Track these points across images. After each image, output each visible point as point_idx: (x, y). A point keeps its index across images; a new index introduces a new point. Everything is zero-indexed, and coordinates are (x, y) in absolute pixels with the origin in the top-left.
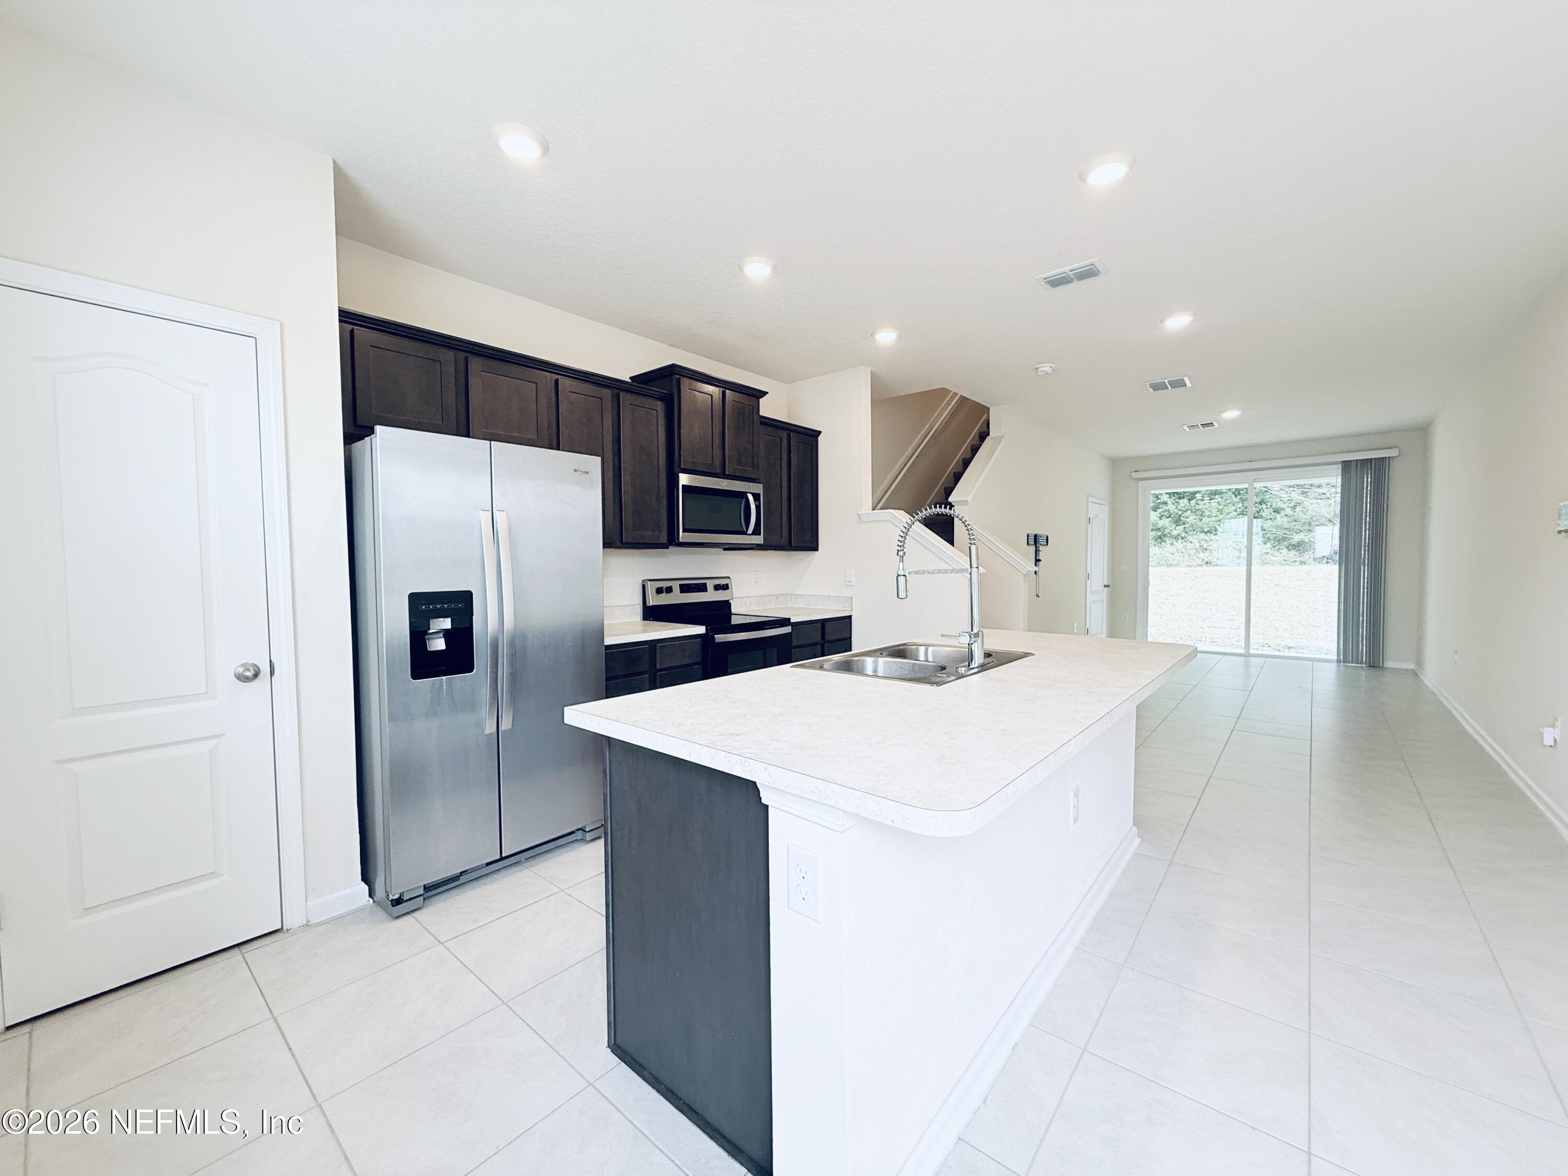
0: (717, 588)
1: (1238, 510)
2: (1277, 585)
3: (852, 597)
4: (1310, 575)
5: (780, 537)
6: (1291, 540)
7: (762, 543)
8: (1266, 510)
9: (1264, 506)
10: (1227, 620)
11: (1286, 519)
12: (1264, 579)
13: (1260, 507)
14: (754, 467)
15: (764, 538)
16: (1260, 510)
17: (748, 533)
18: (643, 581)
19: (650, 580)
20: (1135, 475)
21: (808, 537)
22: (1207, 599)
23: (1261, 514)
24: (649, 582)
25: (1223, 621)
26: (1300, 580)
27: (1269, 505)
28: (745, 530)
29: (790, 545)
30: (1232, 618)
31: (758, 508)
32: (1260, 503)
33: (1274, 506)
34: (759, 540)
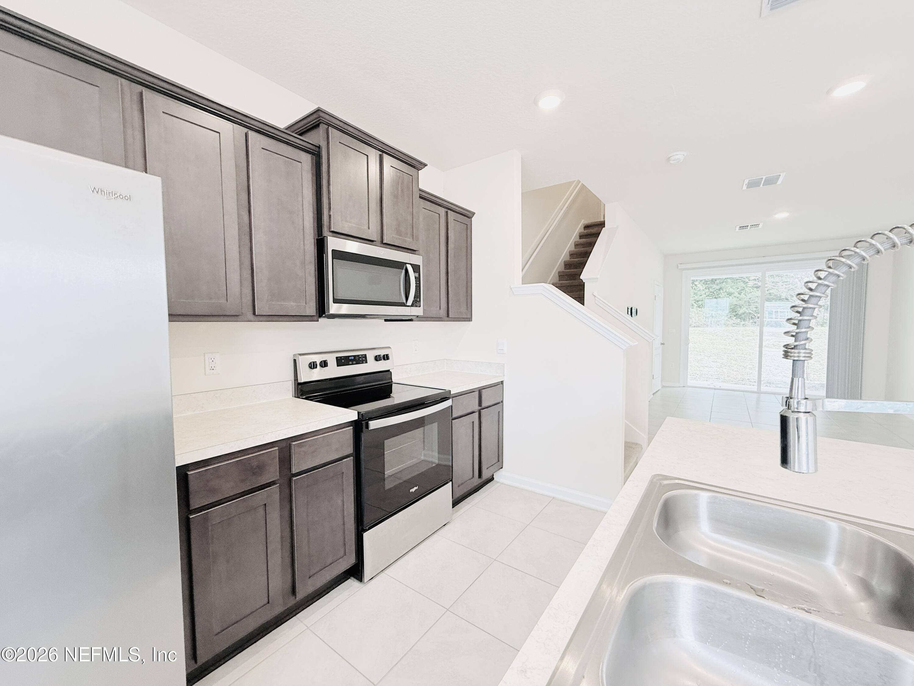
0: (377, 358)
1: (707, 293)
2: (736, 339)
3: (504, 364)
4: (754, 333)
5: (438, 308)
6: (737, 312)
7: (422, 314)
8: (722, 293)
9: (722, 291)
10: (712, 362)
11: (735, 299)
12: (727, 335)
13: (719, 292)
14: (413, 238)
15: (424, 310)
16: (719, 294)
17: (408, 304)
18: (294, 355)
19: (300, 355)
20: (680, 267)
21: (463, 309)
22: (696, 348)
23: (719, 296)
24: (300, 357)
25: (710, 362)
26: (749, 336)
27: (724, 291)
28: (405, 301)
29: (448, 316)
30: (715, 360)
31: (418, 279)
32: (719, 290)
33: (727, 291)
34: (418, 311)
